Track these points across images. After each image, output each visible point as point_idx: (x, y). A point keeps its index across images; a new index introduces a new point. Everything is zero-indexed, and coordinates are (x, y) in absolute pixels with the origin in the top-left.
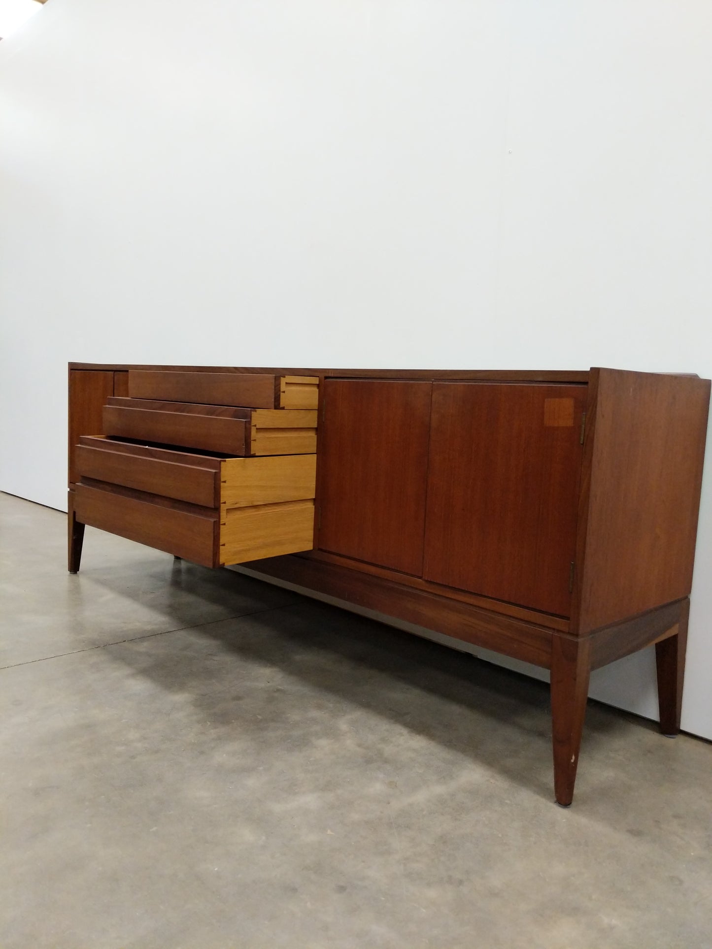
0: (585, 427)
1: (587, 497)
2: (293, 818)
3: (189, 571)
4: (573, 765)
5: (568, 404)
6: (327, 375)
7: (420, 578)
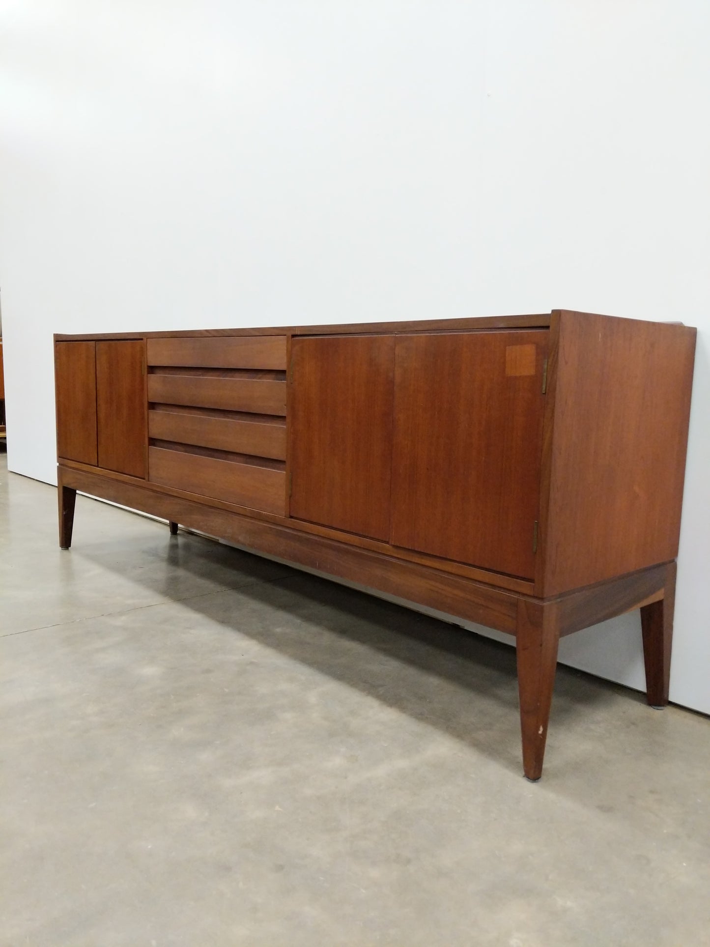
0: (546, 376)
1: (550, 449)
2: (241, 793)
3: (187, 547)
4: (541, 737)
5: (529, 350)
6: (294, 333)
7: (387, 543)
